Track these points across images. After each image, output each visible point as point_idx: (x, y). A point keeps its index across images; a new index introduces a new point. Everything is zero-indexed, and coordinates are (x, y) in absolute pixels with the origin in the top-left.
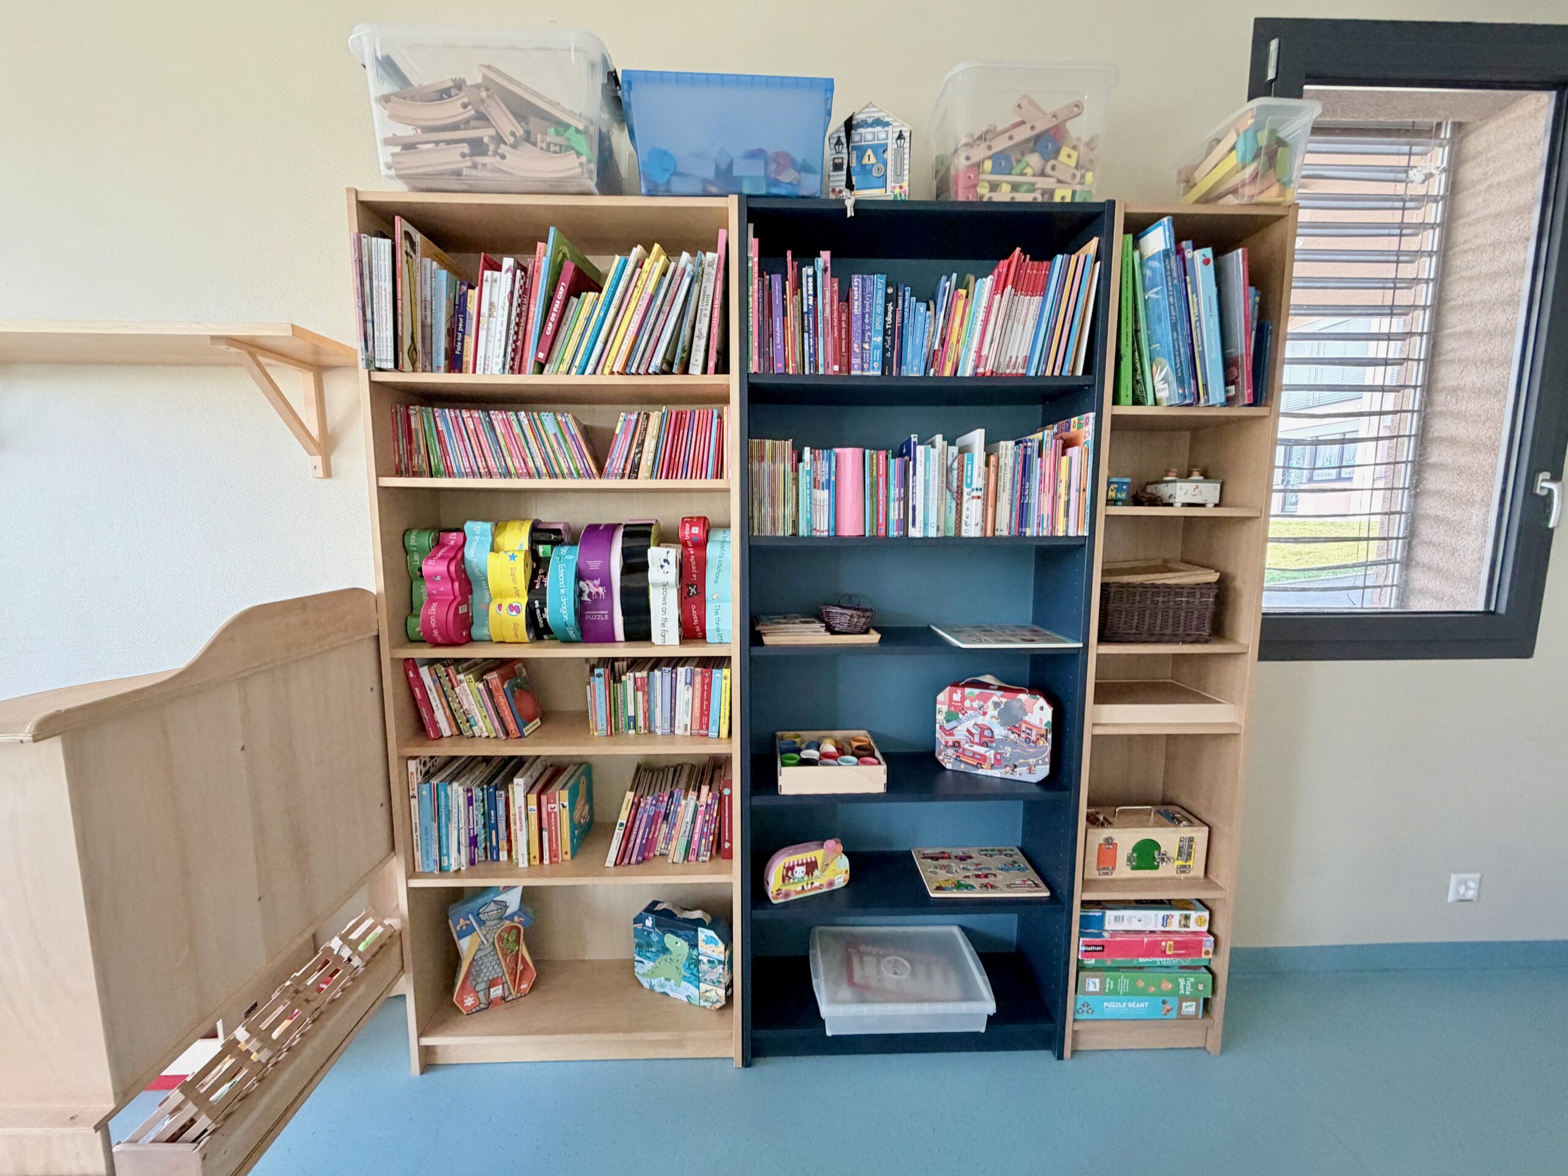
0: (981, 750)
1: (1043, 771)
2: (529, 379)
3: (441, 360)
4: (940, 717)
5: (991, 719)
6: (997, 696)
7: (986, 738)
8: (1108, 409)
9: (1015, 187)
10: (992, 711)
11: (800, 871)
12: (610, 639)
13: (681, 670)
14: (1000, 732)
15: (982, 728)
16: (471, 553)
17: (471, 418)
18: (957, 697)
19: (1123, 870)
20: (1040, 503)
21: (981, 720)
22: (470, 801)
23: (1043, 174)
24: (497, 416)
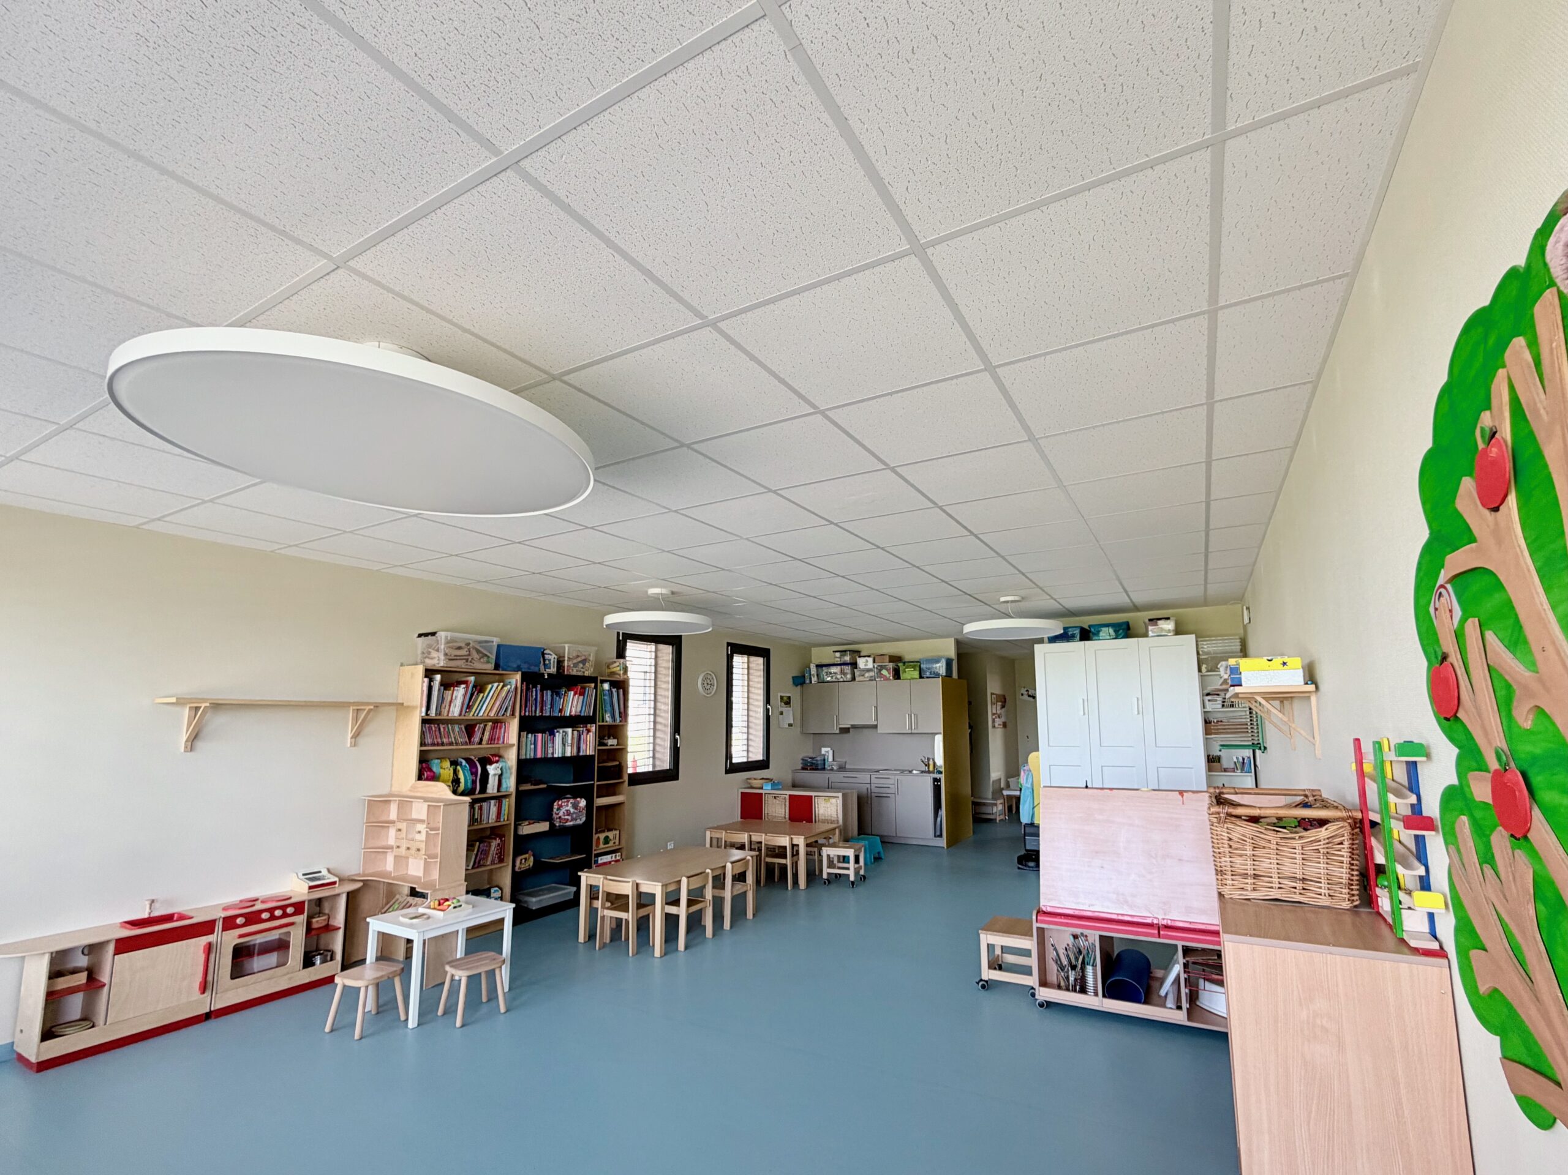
0: (566, 817)
1: (584, 819)
4: (555, 810)
5: (570, 808)
7: (568, 813)
8: (598, 723)
9: (577, 671)
10: (570, 805)
11: (523, 861)
13: (494, 801)
14: (572, 810)
15: (567, 811)
16: (435, 770)
18: (560, 803)
19: (601, 846)
20: (583, 746)
21: (567, 808)
23: (583, 668)
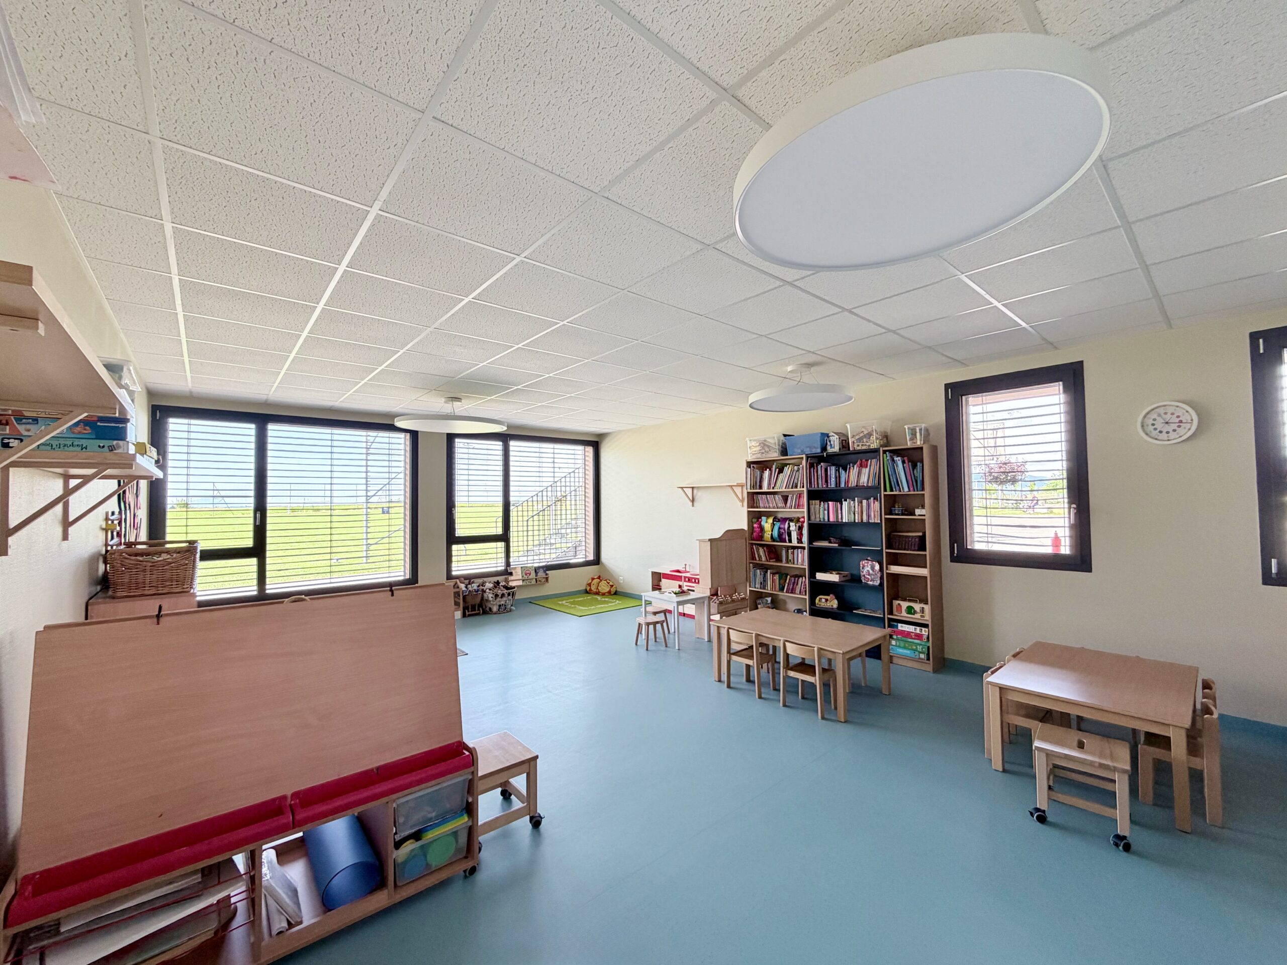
0: (868, 576)
1: (878, 582)
2: (771, 490)
3: (758, 487)
4: (861, 568)
6: (870, 563)
7: (869, 573)
8: (883, 493)
10: (869, 567)
11: (823, 600)
12: (786, 542)
13: (799, 550)
14: (871, 572)
15: (868, 571)
16: (762, 523)
17: (764, 496)
18: (863, 563)
19: (904, 614)
20: (871, 515)
21: (868, 569)
22: (761, 574)
23: (867, 442)
24: (768, 496)
